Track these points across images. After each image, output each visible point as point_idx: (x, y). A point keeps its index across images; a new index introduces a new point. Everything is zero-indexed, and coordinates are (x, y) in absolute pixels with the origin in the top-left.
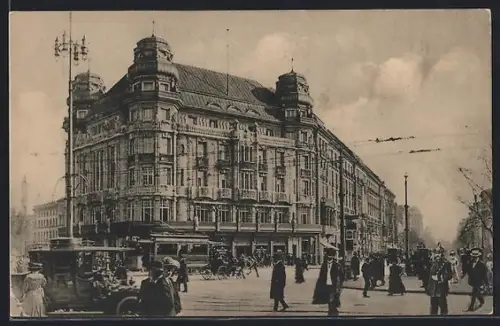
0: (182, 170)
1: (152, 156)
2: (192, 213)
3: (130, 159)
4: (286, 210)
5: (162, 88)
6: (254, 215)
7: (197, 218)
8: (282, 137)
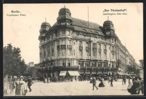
0: (75, 50)
1: (65, 45)
2: (78, 64)
3: (58, 47)
4: (107, 63)
5: (68, 24)
6: (97, 65)
7: (80, 65)
8: (105, 40)
